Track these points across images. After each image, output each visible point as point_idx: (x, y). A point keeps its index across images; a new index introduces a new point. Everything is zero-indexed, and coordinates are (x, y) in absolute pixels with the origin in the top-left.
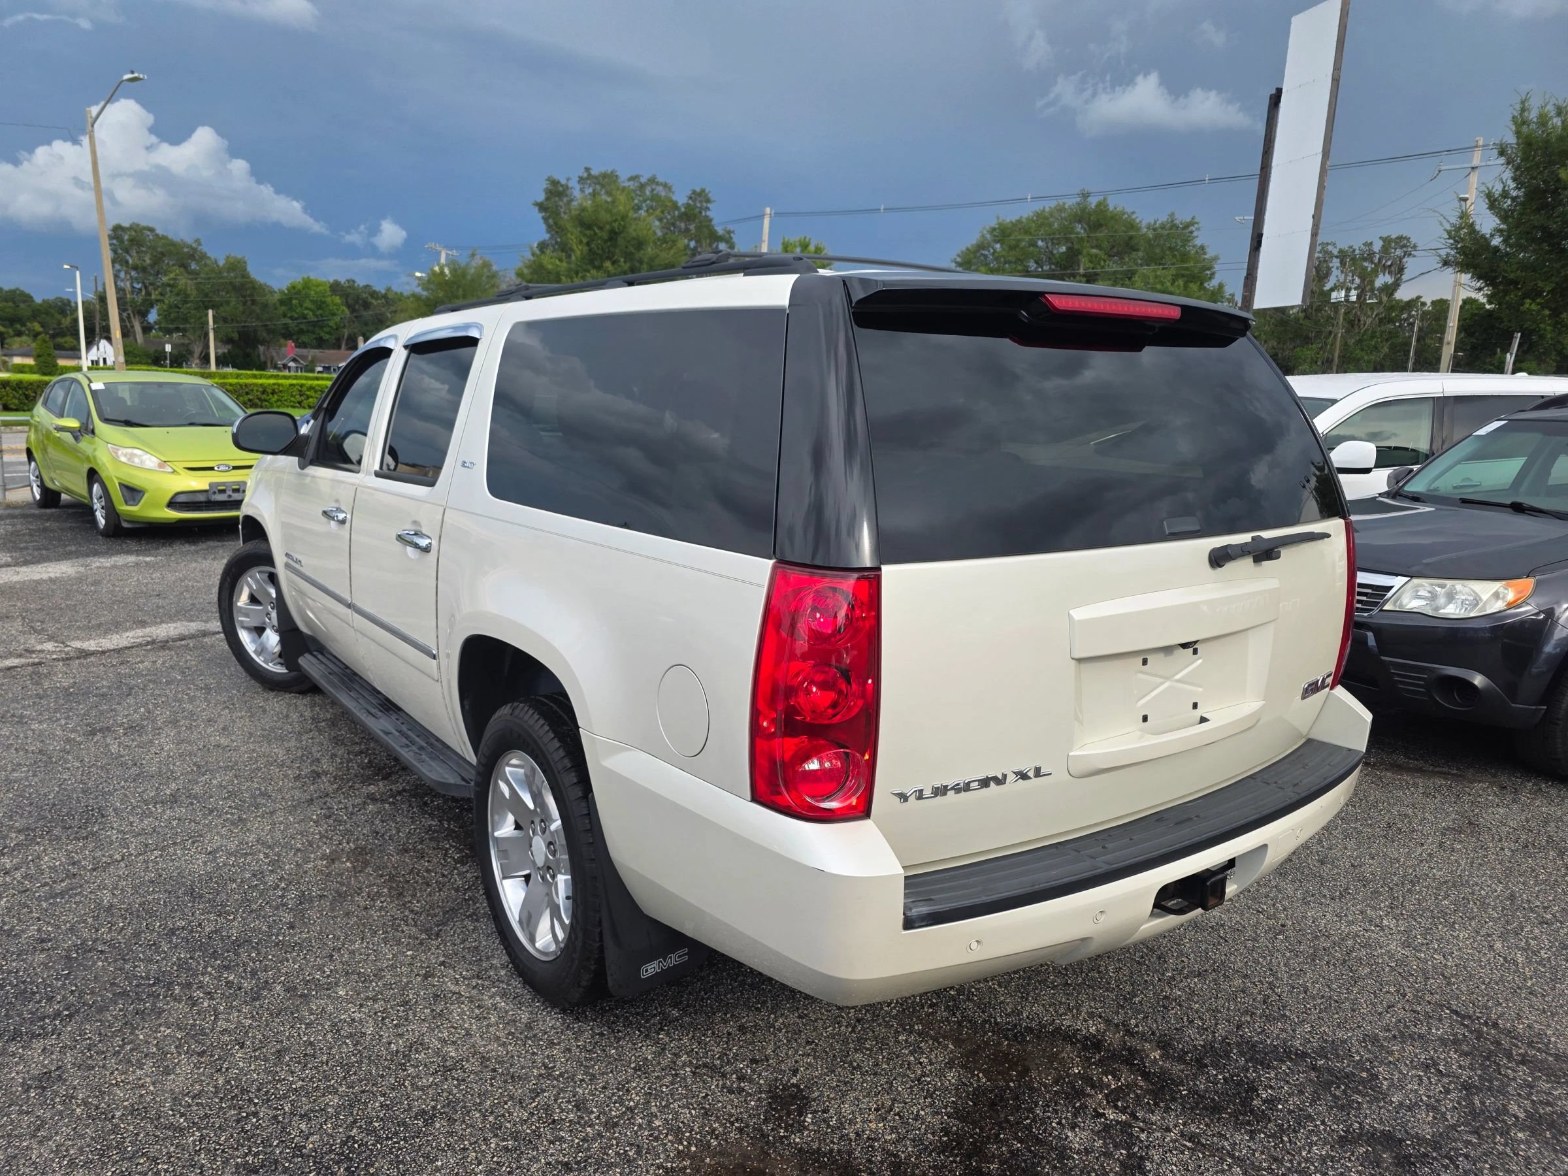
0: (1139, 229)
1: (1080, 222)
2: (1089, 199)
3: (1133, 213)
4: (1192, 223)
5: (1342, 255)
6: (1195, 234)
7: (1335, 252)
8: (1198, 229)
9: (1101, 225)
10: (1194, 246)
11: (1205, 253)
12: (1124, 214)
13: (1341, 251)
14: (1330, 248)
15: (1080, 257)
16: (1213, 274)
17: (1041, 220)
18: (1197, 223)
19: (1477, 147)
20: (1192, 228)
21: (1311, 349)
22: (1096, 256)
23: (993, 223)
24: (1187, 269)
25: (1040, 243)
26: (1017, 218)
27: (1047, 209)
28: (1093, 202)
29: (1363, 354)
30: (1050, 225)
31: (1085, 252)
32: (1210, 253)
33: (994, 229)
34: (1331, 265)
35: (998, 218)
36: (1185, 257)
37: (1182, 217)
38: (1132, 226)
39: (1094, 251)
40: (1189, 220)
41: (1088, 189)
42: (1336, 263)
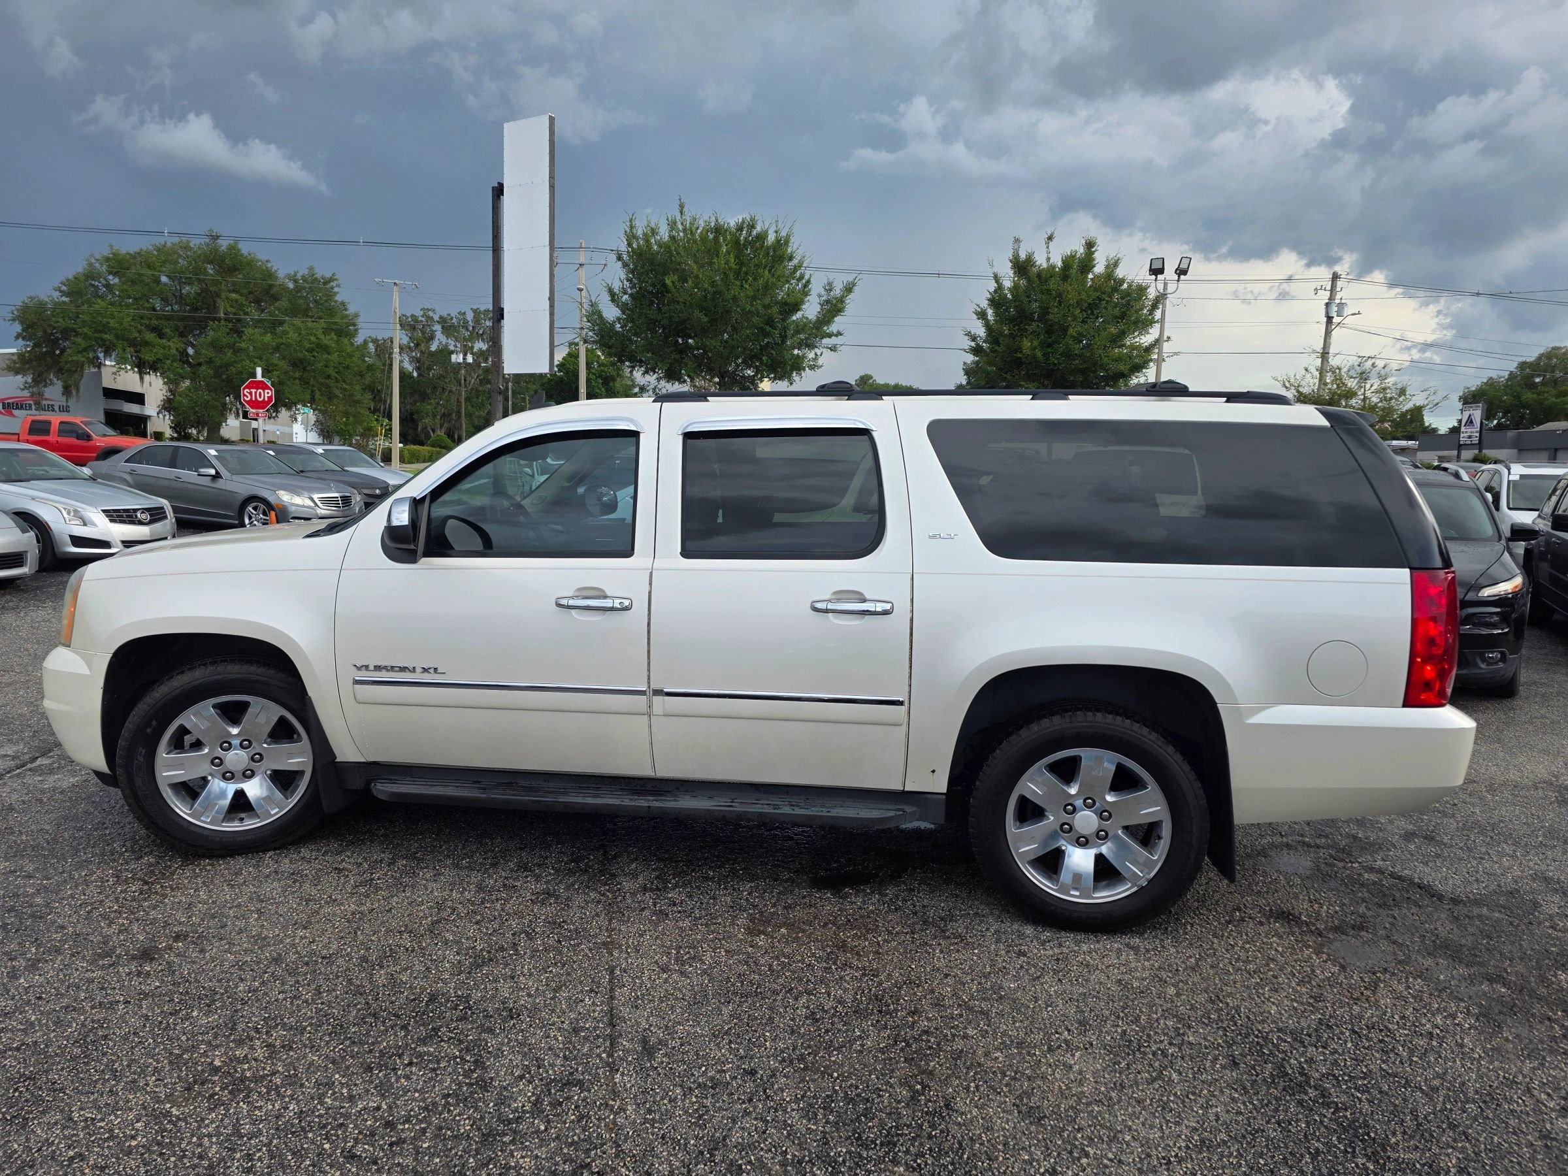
0: (277, 278)
1: (211, 262)
2: (219, 241)
3: (268, 261)
4: (331, 280)
5: (443, 321)
6: (336, 290)
7: (436, 318)
8: (338, 286)
9: (236, 269)
10: (336, 301)
11: (346, 310)
12: (258, 261)
13: (441, 317)
14: (431, 314)
15: (218, 300)
16: (356, 330)
17: (165, 256)
18: (336, 280)
19: (581, 248)
20: (333, 284)
21: (431, 404)
22: (237, 301)
23: (107, 252)
24: (336, 323)
25: (164, 279)
26: (137, 250)
27: (169, 244)
28: (224, 244)
29: (474, 409)
30: (176, 262)
31: (223, 295)
32: (351, 310)
33: (107, 259)
34: (434, 329)
35: (112, 248)
36: (331, 312)
37: (322, 272)
38: (269, 275)
39: (234, 296)
40: (328, 275)
41: (216, 230)
42: (438, 328)
